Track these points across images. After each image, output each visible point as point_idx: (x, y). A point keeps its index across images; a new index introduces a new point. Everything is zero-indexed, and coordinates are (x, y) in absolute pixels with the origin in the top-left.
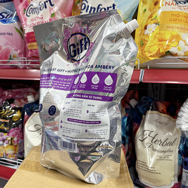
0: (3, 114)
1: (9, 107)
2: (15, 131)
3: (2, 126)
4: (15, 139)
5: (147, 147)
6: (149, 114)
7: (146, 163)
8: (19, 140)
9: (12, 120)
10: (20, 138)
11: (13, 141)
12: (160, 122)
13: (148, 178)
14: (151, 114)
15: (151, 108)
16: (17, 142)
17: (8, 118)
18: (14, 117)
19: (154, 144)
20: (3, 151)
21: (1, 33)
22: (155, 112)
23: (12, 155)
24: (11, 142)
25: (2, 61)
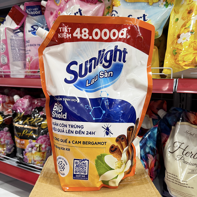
0: (32, 121)
1: (38, 114)
2: (43, 138)
3: (31, 133)
4: (43, 146)
5: (177, 159)
6: (179, 125)
7: (177, 176)
8: (47, 147)
9: (41, 127)
10: (48, 145)
11: (41, 148)
12: (190, 134)
13: (179, 192)
14: (181, 125)
15: (181, 118)
16: (45, 149)
17: (37, 126)
18: (43, 125)
19: (185, 156)
20: (31, 157)
21: (32, 45)
22: (185, 123)
23: (40, 161)
25: (32, 71)
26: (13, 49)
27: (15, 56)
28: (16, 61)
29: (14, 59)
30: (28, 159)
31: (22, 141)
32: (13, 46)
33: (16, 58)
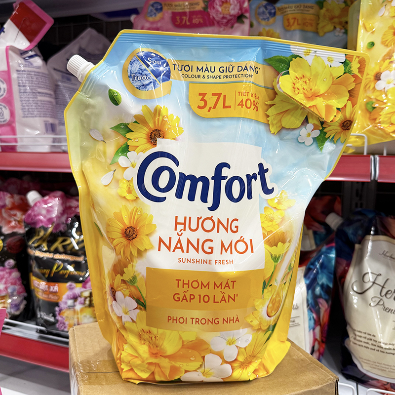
5: (372, 304)
6: (370, 242)
7: (375, 335)
11: (93, 298)
12: (391, 257)
13: (378, 365)
14: (375, 242)
19: (384, 298)
20: (73, 318)
22: (382, 237)
24: (91, 301)
26: (24, 92)
27: (27, 106)
28: (30, 117)
29: (26, 113)
30: (67, 323)
31: (52, 287)
32: (23, 86)
33: (30, 110)
